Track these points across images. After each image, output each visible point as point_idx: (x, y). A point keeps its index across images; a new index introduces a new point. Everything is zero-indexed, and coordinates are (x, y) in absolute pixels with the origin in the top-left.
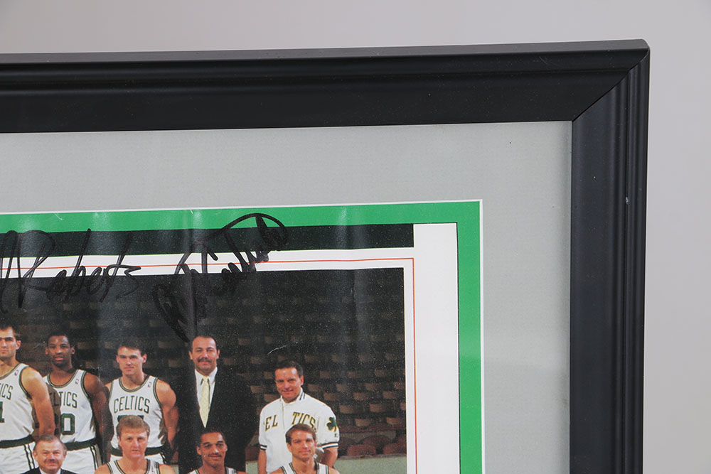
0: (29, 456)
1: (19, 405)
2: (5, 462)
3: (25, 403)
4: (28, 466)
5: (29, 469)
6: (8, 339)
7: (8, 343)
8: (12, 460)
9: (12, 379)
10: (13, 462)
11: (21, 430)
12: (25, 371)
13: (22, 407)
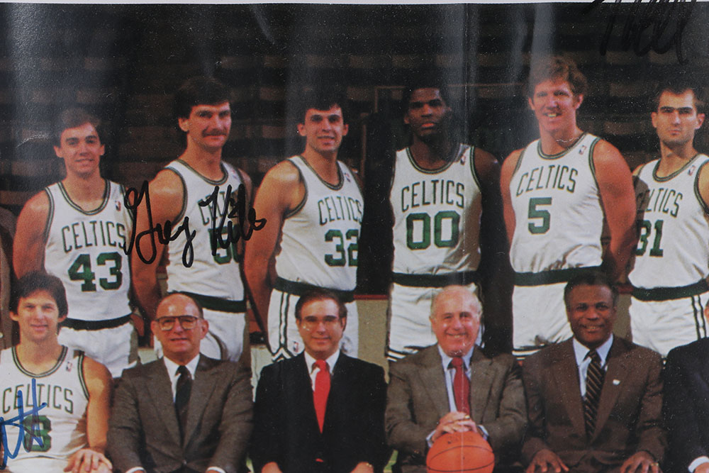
0: (699, 315)
1: (690, 226)
2: (660, 325)
3: (700, 224)
4: (696, 333)
5: (695, 338)
6: (684, 111)
7: (683, 118)
8: (670, 321)
9: (683, 182)
10: (672, 324)
11: (689, 270)
12: (705, 167)
13: (694, 231)
